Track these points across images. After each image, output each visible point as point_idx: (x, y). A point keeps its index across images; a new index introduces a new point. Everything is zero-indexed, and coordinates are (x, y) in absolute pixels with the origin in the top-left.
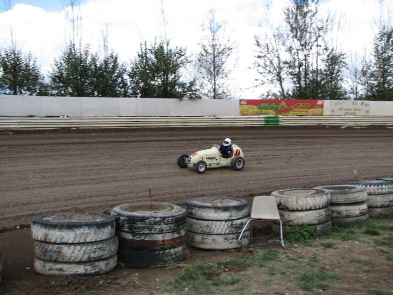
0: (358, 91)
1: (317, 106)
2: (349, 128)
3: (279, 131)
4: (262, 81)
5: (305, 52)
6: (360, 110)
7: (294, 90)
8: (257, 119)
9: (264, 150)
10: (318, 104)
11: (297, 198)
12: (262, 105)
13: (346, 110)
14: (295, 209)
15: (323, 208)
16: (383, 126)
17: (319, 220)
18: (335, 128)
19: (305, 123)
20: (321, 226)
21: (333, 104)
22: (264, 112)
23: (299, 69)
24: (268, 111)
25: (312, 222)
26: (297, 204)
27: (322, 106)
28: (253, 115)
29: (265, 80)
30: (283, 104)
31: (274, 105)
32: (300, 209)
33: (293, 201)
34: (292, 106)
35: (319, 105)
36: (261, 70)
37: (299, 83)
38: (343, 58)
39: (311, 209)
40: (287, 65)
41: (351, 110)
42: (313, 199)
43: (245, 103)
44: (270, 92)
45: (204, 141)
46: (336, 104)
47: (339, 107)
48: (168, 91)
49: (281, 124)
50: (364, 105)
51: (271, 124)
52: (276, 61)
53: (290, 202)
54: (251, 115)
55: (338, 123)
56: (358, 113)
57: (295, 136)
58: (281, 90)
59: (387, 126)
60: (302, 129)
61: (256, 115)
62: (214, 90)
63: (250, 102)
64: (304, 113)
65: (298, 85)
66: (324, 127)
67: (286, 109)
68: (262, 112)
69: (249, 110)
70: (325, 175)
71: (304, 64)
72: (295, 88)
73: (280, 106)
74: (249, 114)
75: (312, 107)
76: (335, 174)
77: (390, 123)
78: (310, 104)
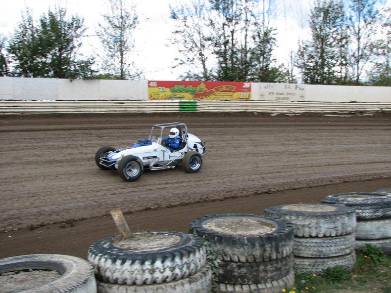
0: (293, 75)
1: (243, 90)
2: (282, 116)
3: (196, 118)
4: (181, 60)
5: (232, 28)
6: (294, 94)
8: (170, 104)
10: (244, 87)
12: (176, 87)
13: (277, 94)
16: (319, 113)
18: (265, 115)
21: (262, 88)
22: (178, 96)
23: (225, 47)
24: (184, 94)
27: (249, 89)
28: (165, 99)
29: (185, 59)
30: (202, 86)
31: (190, 87)
34: (213, 89)
37: (225, 60)
38: (274, 34)
40: (210, 42)
41: (283, 94)
43: (156, 85)
44: (189, 73)
46: (265, 87)
47: (269, 90)
49: (199, 110)
50: (298, 88)
51: (187, 110)
52: (197, 37)
54: (162, 99)
55: (268, 109)
56: (291, 98)
57: (212, 124)
58: (203, 71)
59: (325, 113)
60: (224, 116)
61: (169, 99)
63: (161, 84)
64: (228, 97)
65: (224, 65)
66: (251, 114)
67: (205, 92)
68: (176, 95)
69: (160, 93)
70: (209, 180)
71: (230, 41)
72: (220, 69)
73: (198, 89)
74: (160, 98)
75: (237, 91)
76: (225, 180)
77: (328, 110)
78: (235, 87)
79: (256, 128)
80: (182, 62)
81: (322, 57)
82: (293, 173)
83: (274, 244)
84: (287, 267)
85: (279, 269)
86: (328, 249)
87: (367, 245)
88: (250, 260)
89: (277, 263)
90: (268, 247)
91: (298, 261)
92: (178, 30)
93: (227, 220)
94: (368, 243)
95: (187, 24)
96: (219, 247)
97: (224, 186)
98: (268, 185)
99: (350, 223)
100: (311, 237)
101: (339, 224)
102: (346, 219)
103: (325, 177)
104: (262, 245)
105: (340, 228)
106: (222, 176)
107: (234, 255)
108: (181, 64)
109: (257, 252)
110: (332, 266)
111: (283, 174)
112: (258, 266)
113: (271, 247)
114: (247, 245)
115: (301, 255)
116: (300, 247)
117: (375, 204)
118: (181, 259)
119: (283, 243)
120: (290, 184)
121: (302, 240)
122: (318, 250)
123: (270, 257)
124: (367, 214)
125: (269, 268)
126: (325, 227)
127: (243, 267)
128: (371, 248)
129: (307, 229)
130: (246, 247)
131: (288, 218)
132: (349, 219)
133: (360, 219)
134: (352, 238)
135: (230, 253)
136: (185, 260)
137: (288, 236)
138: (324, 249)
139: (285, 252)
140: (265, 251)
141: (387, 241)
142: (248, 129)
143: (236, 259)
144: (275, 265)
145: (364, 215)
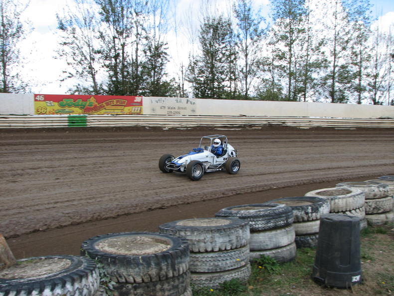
0: (184, 89)
1: (134, 104)
2: (173, 130)
3: (86, 133)
4: (70, 74)
5: (122, 41)
6: (185, 108)
8: (58, 119)
9: (67, 159)
10: (135, 101)
12: (65, 101)
13: (169, 108)
16: (211, 127)
18: (157, 129)
19: (120, 124)
21: (154, 102)
22: (67, 110)
23: (116, 60)
24: (73, 108)
27: (141, 103)
28: (53, 114)
29: (74, 72)
30: (92, 100)
31: (80, 101)
34: (104, 104)
35: (137, 102)
37: (116, 74)
38: (165, 49)
40: (100, 55)
41: (174, 108)
43: (42, 98)
44: (79, 87)
46: (157, 102)
47: (160, 104)
49: (89, 125)
50: (189, 103)
51: (76, 125)
52: (86, 50)
54: (50, 113)
55: (158, 123)
56: (183, 112)
57: (102, 139)
58: (93, 85)
59: (216, 127)
60: (116, 131)
61: (57, 113)
63: (48, 98)
64: (119, 112)
65: (114, 79)
66: (143, 128)
67: (95, 106)
68: (65, 110)
69: (48, 107)
70: (101, 197)
71: (121, 55)
72: (111, 83)
73: (88, 103)
74: (48, 112)
75: (128, 105)
76: (118, 196)
77: (219, 124)
78: (126, 101)
79: (148, 143)
80: (71, 75)
81: (212, 72)
82: (187, 187)
83: (169, 261)
84: (184, 285)
85: (176, 287)
86: (224, 262)
87: (261, 255)
88: (146, 280)
89: (174, 281)
90: (164, 265)
91: (195, 277)
92: (67, 42)
93: (120, 240)
94: (261, 253)
95: (76, 36)
96: (113, 269)
97: (116, 203)
98: (162, 200)
99: (244, 236)
100: (206, 252)
101: (233, 238)
102: (241, 231)
103: (217, 190)
104: (158, 264)
105: (234, 241)
106: (114, 192)
107: (129, 275)
108: (69, 77)
109: (153, 272)
110: (228, 279)
111: (177, 188)
112: (155, 286)
113: (167, 265)
114: (142, 264)
115: (197, 271)
116: (196, 263)
117: (267, 216)
118: (73, 285)
119: (179, 260)
120: (183, 198)
121: (198, 255)
122: (214, 264)
123: (167, 275)
124: (260, 226)
125: (166, 286)
126: (220, 241)
127: (139, 287)
128: (265, 259)
129: (202, 244)
130: (141, 267)
131: (182, 234)
132: (243, 232)
133: (253, 231)
134: (246, 250)
135: (124, 274)
136: (77, 285)
137: (184, 253)
138: (220, 264)
139: (181, 269)
140: (161, 269)
141: (279, 250)
142: (140, 144)
143: (131, 279)
144: (173, 283)
145: (257, 226)
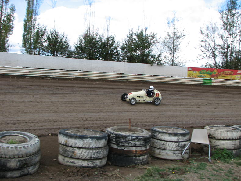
1: (237, 74)
3: (212, 88)
4: (203, 56)
5: (232, 39)
7: (223, 63)
8: (198, 80)
9: (201, 100)
10: (238, 72)
11: (221, 131)
12: (202, 71)
14: (219, 138)
15: (238, 139)
17: (235, 147)
19: (229, 84)
20: (235, 151)
23: (227, 50)
24: (206, 75)
25: (230, 148)
26: (221, 135)
28: (196, 77)
29: (205, 56)
30: (216, 71)
31: (209, 72)
32: (222, 139)
33: (218, 134)
34: (221, 73)
35: (239, 73)
36: (203, 49)
37: (227, 57)
39: (229, 140)
40: (219, 47)
42: (232, 133)
43: (191, 69)
44: (207, 63)
45: (164, 91)
48: (144, 59)
49: (213, 84)
51: (207, 84)
53: (216, 134)
54: (194, 77)
58: (214, 62)
60: (226, 88)
61: (198, 77)
62: (173, 60)
63: (194, 69)
64: (228, 78)
65: (225, 60)
67: (217, 74)
68: (202, 75)
69: (194, 74)
71: (230, 47)
73: (213, 73)
74: (193, 76)
75: (234, 75)
78: (233, 73)
80: (203, 57)
92: (203, 40)
108: (203, 58)
